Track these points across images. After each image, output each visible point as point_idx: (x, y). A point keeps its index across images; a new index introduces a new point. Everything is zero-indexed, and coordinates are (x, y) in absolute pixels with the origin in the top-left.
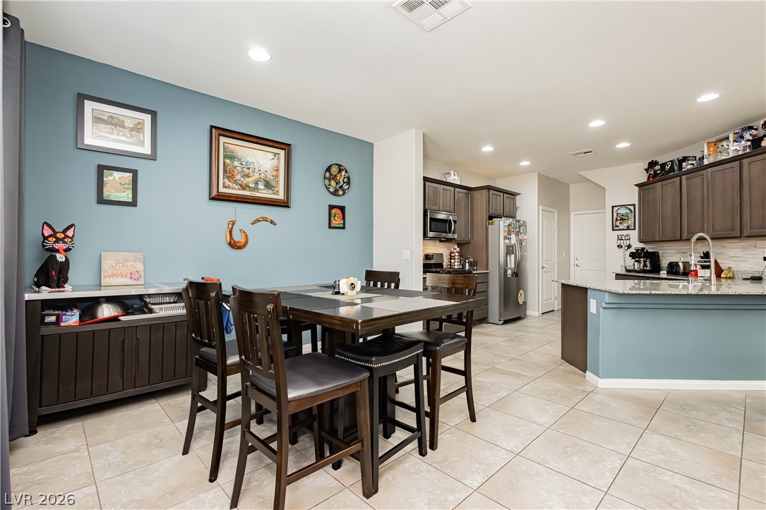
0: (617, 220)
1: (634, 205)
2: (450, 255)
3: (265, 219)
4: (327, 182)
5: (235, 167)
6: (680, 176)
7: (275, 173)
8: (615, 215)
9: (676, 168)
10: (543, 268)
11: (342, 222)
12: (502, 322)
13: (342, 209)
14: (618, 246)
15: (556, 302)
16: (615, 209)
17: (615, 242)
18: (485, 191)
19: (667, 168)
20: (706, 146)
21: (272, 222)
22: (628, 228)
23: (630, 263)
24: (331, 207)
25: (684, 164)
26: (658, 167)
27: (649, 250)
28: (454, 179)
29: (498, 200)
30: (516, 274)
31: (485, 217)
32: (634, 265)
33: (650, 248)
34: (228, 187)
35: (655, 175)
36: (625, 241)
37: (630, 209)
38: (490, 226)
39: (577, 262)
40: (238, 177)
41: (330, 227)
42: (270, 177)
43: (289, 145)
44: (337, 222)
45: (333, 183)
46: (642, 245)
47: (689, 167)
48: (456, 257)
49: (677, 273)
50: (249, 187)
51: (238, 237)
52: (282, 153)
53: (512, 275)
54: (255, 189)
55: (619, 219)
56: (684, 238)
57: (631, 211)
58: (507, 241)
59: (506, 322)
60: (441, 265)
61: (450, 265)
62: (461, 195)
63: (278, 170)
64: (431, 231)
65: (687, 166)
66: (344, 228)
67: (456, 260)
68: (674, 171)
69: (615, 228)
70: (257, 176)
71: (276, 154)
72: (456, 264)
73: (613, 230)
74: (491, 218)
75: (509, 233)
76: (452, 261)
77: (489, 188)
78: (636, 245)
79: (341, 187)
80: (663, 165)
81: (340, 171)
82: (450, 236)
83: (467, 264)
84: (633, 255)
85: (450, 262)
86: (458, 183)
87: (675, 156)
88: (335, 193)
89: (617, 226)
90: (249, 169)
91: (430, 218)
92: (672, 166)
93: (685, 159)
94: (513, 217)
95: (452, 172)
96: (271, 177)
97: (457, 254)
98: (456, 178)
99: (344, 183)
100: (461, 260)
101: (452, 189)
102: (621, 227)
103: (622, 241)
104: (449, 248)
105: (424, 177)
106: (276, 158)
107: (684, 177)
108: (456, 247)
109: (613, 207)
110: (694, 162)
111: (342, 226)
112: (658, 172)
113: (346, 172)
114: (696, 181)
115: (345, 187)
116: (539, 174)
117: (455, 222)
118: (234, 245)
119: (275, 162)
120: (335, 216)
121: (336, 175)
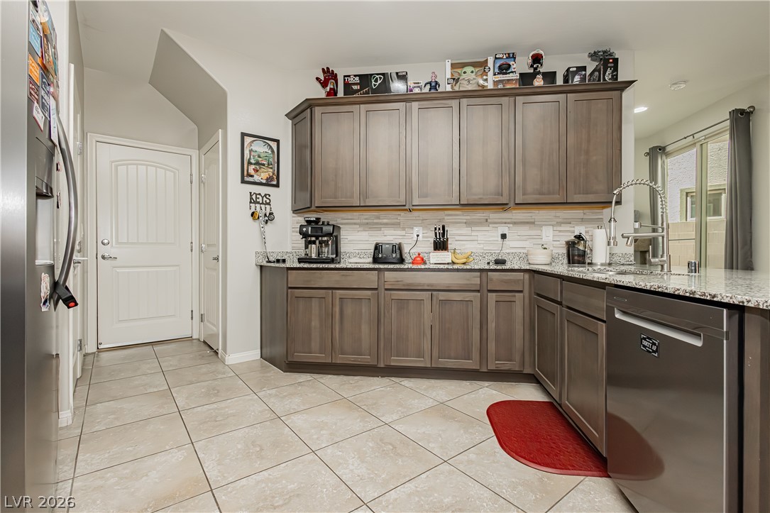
0: (250, 163)
8: (247, 152)
16: (248, 140)
17: (246, 207)
22: (268, 184)
36: (263, 206)
37: (271, 147)
55: (252, 161)
57: (273, 151)
69: (247, 179)
73: (243, 181)
89: (249, 175)
102: (257, 178)
103: (258, 206)
109: (243, 135)
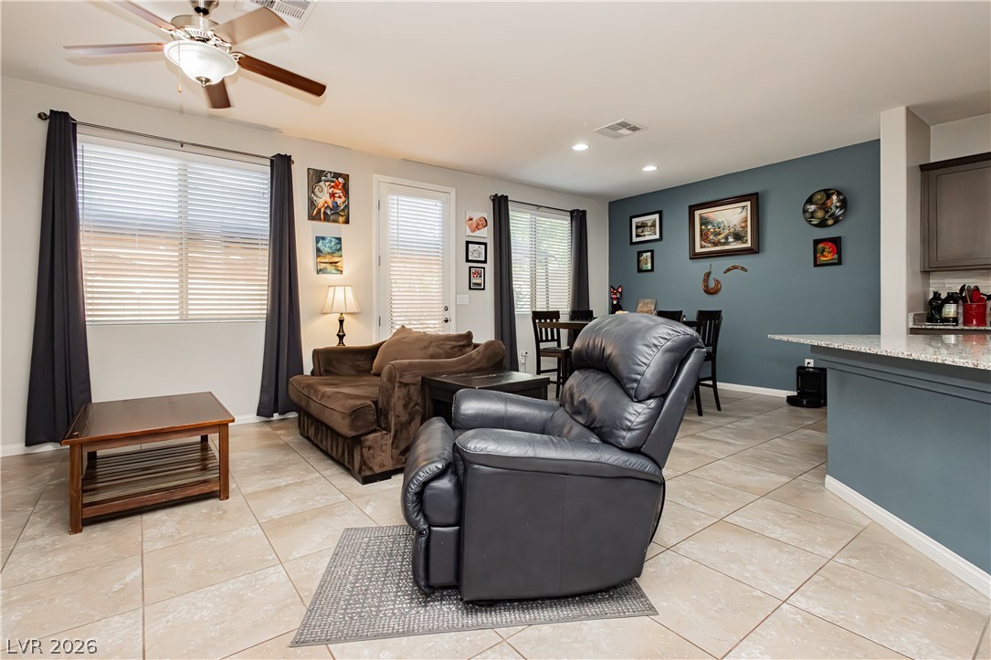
3: (735, 267)
4: (808, 215)
5: (709, 230)
7: (743, 225)
11: (836, 256)
13: (836, 242)
21: (743, 269)
24: (816, 242)
34: (705, 247)
40: (711, 237)
41: (816, 265)
42: (739, 229)
43: (757, 194)
44: (828, 257)
45: (819, 213)
50: (720, 243)
51: (712, 284)
52: (748, 204)
54: (726, 243)
63: (746, 221)
66: (839, 262)
70: (727, 232)
71: (744, 207)
81: (829, 197)
88: (822, 224)
90: (719, 228)
96: (741, 229)
106: (743, 211)
111: (836, 261)
115: (838, 212)
118: (708, 292)
119: (744, 213)
120: (824, 251)
121: (824, 203)
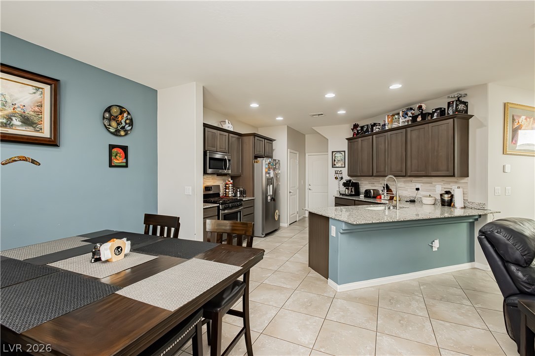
1: (344, 151)
2: (226, 186)
4: (106, 122)
6: (372, 135)
7: (37, 109)
8: (334, 157)
9: (370, 130)
10: (290, 192)
11: (125, 161)
12: (264, 235)
13: (125, 149)
14: (335, 178)
15: (298, 215)
16: (334, 153)
17: (333, 176)
18: (252, 137)
19: (365, 129)
20: (387, 117)
21: (33, 162)
23: (343, 189)
24: (112, 147)
25: (374, 128)
26: (359, 128)
27: (354, 181)
28: (228, 126)
29: (261, 144)
30: (273, 199)
31: (252, 157)
32: (345, 191)
33: (354, 180)
35: (358, 133)
38: (255, 164)
39: (310, 187)
41: (111, 166)
43: (58, 81)
44: (118, 161)
45: (114, 124)
46: (349, 178)
47: (377, 130)
48: (230, 188)
49: (370, 197)
52: (47, 88)
53: (271, 200)
56: (374, 175)
58: (268, 175)
59: (267, 235)
60: (219, 194)
61: (226, 194)
62: (234, 139)
64: (209, 168)
65: (376, 129)
66: (126, 166)
67: (230, 190)
68: (368, 132)
71: (38, 88)
72: (230, 193)
73: (333, 167)
74: (256, 157)
75: (269, 169)
76: (227, 190)
77: (255, 135)
78: (346, 178)
79: (123, 128)
80: (362, 127)
81: (122, 113)
82: (226, 171)
83: (238, 193)
84: (345, 185)
85: (225, 191)
86: (232, 130)
87: (370, 122)
88: (116, 133)
89: (335, 165)
91: (209, 158)
92: (368, 128)
93: (375, 125)
94: (271, 157)
95: (227, 121)
96: (32, 113)
97: (231, 185)
98: (230, 125)
99: (126, 124)
100: (234, 189)
101: (227, 134)
103: (338, 175)
104: (224, 181)
105: (204, 123)
106: (39, 93)
107: (374, 136)
108: (230, 180)
109: (333, 152)
110: (380, 127)
111: (125, 164)
112: (360, 131)
113: (129, 113)
114: (381, 139)
115: (128, 128)
116: (287, 126)
117: (229, 160)
119: (37, 96)
120: (117, 155)
121: (117, 116)
